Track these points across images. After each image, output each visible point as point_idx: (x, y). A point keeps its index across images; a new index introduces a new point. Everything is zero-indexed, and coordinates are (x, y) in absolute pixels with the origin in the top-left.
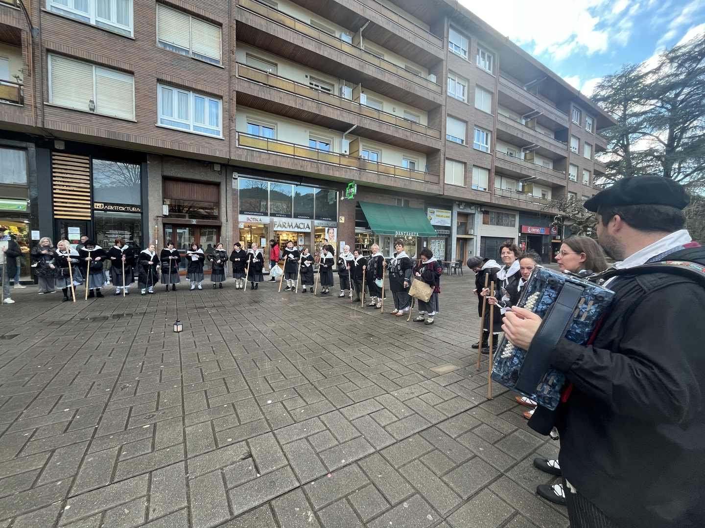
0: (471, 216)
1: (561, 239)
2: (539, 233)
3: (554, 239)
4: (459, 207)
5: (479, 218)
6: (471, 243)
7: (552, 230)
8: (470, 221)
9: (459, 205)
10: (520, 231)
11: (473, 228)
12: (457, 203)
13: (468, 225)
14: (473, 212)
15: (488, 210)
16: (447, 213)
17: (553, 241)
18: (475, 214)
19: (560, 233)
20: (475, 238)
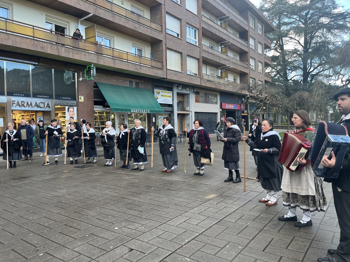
0: (187, 95)
1: (247, 113)
2: (234, 109)
3: (243, 112)
4: (178, 89)
5: (192, 98)
6: (188, 117)
7: (242, 106)
8: (186, 100)
9: (178, 87)
10: (221, 107)
11: (188, 105)
12: (176, 85)
13: (185, 103)
14: (188, 92)
15: (198, 91)
16: (169, 94)
17: (243, 114)
18: (189, 94)
19: (246, 109)
20: (190, 113)
